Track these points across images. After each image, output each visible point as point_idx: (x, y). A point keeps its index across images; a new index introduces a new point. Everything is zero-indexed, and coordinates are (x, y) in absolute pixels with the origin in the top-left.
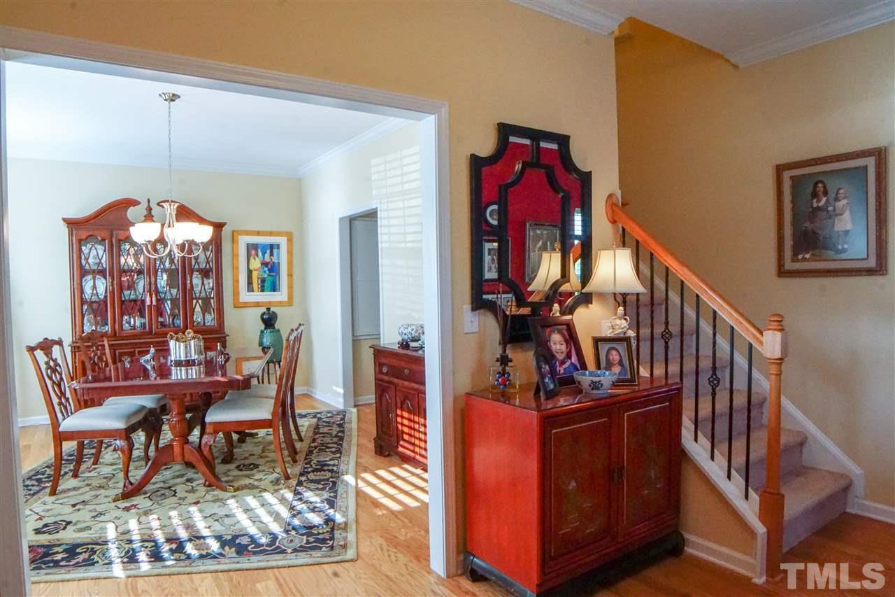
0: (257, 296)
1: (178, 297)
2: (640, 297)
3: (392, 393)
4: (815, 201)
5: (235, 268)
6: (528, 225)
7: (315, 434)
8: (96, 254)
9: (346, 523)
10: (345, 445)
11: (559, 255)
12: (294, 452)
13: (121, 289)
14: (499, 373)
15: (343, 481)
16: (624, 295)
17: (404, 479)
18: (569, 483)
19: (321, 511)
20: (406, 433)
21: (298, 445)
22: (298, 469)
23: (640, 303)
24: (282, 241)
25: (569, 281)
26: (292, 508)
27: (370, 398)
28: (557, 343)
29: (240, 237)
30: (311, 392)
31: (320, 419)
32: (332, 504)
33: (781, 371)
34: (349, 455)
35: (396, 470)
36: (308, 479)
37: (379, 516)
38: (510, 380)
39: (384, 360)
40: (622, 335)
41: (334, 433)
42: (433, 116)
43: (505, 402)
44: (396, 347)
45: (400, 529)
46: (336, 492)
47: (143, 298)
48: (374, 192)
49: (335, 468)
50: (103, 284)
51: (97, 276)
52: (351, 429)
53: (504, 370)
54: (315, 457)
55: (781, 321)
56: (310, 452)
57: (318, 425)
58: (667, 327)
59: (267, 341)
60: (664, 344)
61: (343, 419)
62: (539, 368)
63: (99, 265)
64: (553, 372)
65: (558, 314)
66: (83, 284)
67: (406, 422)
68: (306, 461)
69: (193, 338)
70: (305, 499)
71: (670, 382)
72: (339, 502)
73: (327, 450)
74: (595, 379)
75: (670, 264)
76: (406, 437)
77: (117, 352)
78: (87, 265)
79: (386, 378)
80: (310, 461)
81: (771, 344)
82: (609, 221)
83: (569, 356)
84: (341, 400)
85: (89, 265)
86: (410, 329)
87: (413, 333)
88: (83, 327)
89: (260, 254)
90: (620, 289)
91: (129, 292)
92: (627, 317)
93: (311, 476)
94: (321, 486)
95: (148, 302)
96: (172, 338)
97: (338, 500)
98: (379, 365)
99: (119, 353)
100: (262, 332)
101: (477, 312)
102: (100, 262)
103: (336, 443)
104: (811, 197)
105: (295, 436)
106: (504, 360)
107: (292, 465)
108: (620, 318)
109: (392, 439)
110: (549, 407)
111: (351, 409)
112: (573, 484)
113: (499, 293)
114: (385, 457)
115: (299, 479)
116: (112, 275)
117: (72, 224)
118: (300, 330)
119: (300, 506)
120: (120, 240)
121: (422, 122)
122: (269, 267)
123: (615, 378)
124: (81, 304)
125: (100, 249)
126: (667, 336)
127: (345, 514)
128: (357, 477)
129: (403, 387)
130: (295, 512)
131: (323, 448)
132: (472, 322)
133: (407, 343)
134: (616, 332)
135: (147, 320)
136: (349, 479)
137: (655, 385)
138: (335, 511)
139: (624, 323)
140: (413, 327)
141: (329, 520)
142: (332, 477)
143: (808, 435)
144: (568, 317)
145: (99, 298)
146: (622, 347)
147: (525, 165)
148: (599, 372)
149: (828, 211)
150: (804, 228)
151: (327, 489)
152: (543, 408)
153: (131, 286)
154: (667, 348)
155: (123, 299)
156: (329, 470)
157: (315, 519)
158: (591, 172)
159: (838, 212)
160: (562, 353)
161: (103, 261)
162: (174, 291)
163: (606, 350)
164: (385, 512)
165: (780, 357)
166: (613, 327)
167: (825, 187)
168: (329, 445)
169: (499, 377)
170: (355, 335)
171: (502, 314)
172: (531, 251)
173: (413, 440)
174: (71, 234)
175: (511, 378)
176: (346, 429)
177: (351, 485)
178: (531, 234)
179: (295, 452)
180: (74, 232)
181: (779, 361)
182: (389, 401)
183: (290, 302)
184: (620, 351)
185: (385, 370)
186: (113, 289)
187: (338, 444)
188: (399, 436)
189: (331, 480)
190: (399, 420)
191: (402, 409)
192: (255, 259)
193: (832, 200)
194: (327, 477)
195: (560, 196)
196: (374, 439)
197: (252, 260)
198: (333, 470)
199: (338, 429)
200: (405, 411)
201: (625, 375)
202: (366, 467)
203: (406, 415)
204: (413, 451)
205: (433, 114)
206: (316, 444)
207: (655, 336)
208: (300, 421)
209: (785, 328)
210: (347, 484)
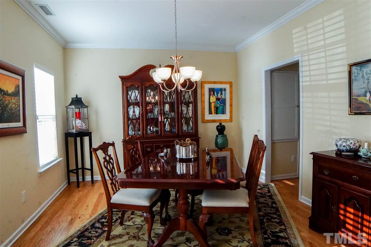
0: (214, 117)
1: (175, 117)
3: (334, 191)
5: (203, 102)
8: (135, 95)
13: (147, 112)
20: (349, 224)
24: (227, 87)
29: (205, 85)
41: (270, 204)
47: (157, 117)
48: (296, 50)
50: (138, 110)
51: (135, 106)
52: (279, 201)
59: (220, 140)
61: (269, 192)
63: (136, 100)
66: (129, 110)
67: (350, 216)
69: (191, 144)
76: (350, 227)
77: (145, 145)
78: (130, 100)
79: (328, 179)
85: (131, 100)
87: (350, 145)
88: (128, 132)
89: (216, 94)
91: (151, 114)
95: (160, 120)
96: (177, 144)
98: (318, 167)
99: (145, 146)
100: (217, 136)
102: (137, 99)
109: (331, 224)
111: (271, 184)
116: (142, 105)
117: (123, 79)
120: (146, 87)
122: (220, 101)
124: (128, 120)
125: (137, 92)
135: (159, 129)
145: (136, 117)
153: (152, 111)
155: (148, 118)
161: (138, 98)
162: (173, 114)
170: (272, 140)
174: (123, 84)
176: (276, 201)
180: (124, 83)
182: (330, 196)
183: (231, 120)
185: (326, 172)
186: (143, 112)
188: (340, 224)
190: (341, 211)
192: (213, 97)
197: (211, 97)
199: (271, 200)
200: (350, 207)
203: (350, 210)
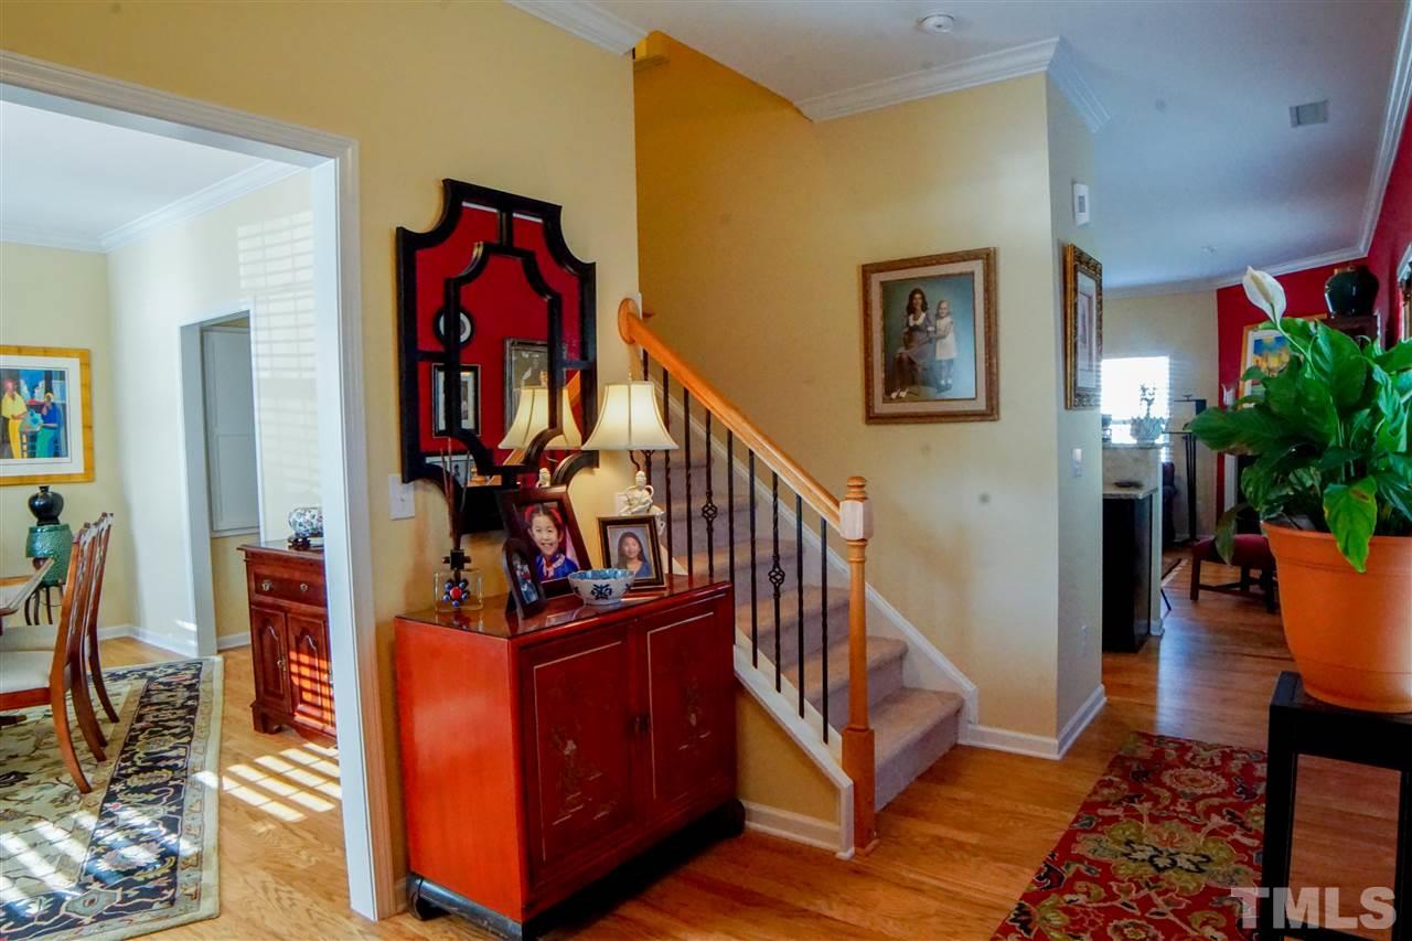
2: (670, 455)
3: (280, 625)
4: (911, 317)
6: (508, 344)
7: (143, 705)
9: (199, 856)
10: (199, 720)
11: (546, 392)
12: (98, 744)
14: (450, 581)
15: (195, 783)
16: (648, 454)
17: (306, 768)
18: (565, 745)
19: (152, 841)
20: (307, 690)
21: (108, 730)
22: (107, 771)
23: (670, 465)
24: (70, 366)
25: (561, 433)
26: (95, 843)
27: (243, 636)
28: (543, 529)
30: (137, 634)
31: (152, 679)
32: (172, 825)
33: (863, 557)
34: (207, 738)
35: (293, 753)
36: (128, 787)
37: (261, 834)
38: (469, 593)
39: (264, 571)
40: (643, 514)
41: (179, 702)
42: (333, 161)
43: (459, 627)
44: (285, 548)
45: (298, 852)
46: (181, 803)
48: (243, 284)
49: (180, 763)
52: (212, 692)
53: (457, 576)
54: (141, 747)
55: (862, 486)
56: (133, 740)
57: (148, 690)
58: (710, 500)
59: (42, 546)
60: (706, 525)
61: (196, 676)
62: (511, 569)
64: (536, 575)
65: (548, 485)
67: (306, 672)
68: (124, 756)
70: (121, 823)
71: (715, 581)
72: (186, 820)
73: (166, 732)
74: (600, 582)
75: (712, 407)
76: (307, 697)
79: (269, 600)
80: (133, 755)
81: (850, 520)
82: (624, 339)
83: (562, 549)
84: (193, 643)
86: (308, 517)
87: (314, 521)
90: (639, 444)
92: (651, 487)
93: (134, 781)
94: (154, 797)
97: (185, 817)
98: (255, 578)
100: (33, 530)
101: (411, 483)
103: (181, 718)
104: (906, 313)
105: (101, 714)
106: (457, 560)
107: (97, 766)
108: (640, 489)
109: (285, 702)
110: (532, 628)
111: (212, 657)
112: (571, 746)
113: (446, 454)
114: (272, 733)
115: (109, 788)
118: (104, 525)
119: (111, 837)
121: (314, 170)
122: (44, 411)
123: (630, 579)
126: (710, 512)
127: (198, 839)
128: (220, 772)
129: (300, 614)
130: (100, 850)
131: (158, 729)
132: (402, 500)
133: (305, 539)
134: (635, 510)
136: (208, 778)
137: (696, 586)
138: (180, 836)
139: (645, 496)
140: (313, 512)
141: (167, 855)
142: (172, 779)
143: (909, 644)
144: (561, 489)
146: (642, 532)
147: (488, 250)
148: (607, 571)
149: (928, 332)
150: (898, 356)
151: (165, 799)
152: (520, 631)
154: (710, 530)
156: (167, 767)
157: (140, 855)
158: (594, 264)
159: (940, 333)
160: (551, 544)
163: (620, 536)
164: (271, 826)
165: (861, 537)
166: (629, 502)
167: (923, 298)
168: (170, 724)
169: (450, 588)
170: (215, 528)
171: (451, 486)
172: (514, 385)
173: (319, 701)
175: (469, 588)
176: (201, 694)
177: (210, 788)
178: (514, 358)
179: (102, 742)
181: (861, 544)
182: (277, 639)
183: (89, 474)
184: (640, 538)
185: (266, 586)
187: (187, 721)
188: (296, 696)
189: (172, 783)
190: (294, 668)
191: (298, 651)
192: (13, 398)
193: (932, 318)
194: (165, 779)
195: (546, 300)
196: (251, 706)
198: (176, 765)
199: (187, 694)
200: (303, 653)
201: (649, 572)
202: (239, 754)
203: (305, 659)
204: (321, 720)
205: (331, 157)
206: (143, 724)
207: (693, 514)
208: (111, 687)
209: (869, 496)
210: (202, 787)
